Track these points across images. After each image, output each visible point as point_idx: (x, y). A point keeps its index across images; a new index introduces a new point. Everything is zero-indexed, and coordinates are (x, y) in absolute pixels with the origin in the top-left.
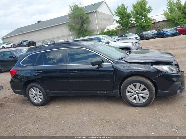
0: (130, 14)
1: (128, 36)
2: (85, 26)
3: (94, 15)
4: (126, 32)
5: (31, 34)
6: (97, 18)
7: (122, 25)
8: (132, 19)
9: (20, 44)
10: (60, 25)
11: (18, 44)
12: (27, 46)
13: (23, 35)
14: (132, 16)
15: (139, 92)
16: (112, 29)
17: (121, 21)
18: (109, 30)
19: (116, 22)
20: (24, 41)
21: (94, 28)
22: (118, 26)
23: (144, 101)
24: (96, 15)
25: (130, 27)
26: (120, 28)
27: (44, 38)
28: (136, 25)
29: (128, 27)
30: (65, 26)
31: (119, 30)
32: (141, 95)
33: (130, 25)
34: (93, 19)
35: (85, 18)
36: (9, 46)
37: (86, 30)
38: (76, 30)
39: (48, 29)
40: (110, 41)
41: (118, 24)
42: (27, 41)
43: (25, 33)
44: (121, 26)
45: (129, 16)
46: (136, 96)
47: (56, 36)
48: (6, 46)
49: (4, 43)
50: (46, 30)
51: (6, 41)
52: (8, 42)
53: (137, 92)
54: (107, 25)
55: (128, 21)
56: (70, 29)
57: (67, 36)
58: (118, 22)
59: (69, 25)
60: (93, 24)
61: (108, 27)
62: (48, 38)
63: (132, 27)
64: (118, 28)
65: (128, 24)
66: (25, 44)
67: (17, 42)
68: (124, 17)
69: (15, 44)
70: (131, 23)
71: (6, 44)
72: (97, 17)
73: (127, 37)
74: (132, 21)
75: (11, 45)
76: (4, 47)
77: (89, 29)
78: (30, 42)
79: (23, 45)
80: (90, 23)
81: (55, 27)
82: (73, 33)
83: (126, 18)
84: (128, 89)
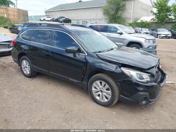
0: (170, 7)
1: (159, 31)
2: (120, 12)
3: (132, 3)
4: (160, 26)
5: (69, 11)
6: (134, 7)
7: (157, 18)
8: (171, 14)
9: (58, 19)
10: (96, 8)
11: (56, 19)
12: (63, 22)
13: (63, 12)
14: (171, 10)
15: (103, 90)
16: (146, 20)
17: (158, 13)
18: (142, 21)
19: (152, 14)
20: (62, 17)
21: (128, 16)
22: (153, 19)
23: (106, 100)
24: (134, 3)
25: (166, 22)
26: (155, 21)
27: (79, 18)
28: (173, 21)
29: (165, 21)
30: (101, 9)
31: (153, 22)
32: (104, 94)
33: (167, 20)
34: (129, 7)
35: (121, 5)
36: (49, 19)
37: (120, 17)
38: (110, 15)
39: (85, 9)
40: (123, 32)
41: (154, 17)
42: (65, 17)
43: (64, 10)
44: (157, 20)
45: (168, 10)
46: (100, 93)
47: (90, 18)
48: (47, 19)
49: (46, 16)
50: (82, 10)
51: (48, 14)
52: (49, 16)
53: (101, 90)
54: (143, 16)
55: (166, 15)
56: (104, 14)
57: (100, 19)
58: (154, 14)
59: (104, 10)
60: (128, 12)
61: (143, 17)
62: (82, 18)
63: (168, 23)
64: (152, 21)
65: (165, 19)
66: (61, 20)
67: (56, 17)
68: (162, 10)
69: (54, 19)
70: (169, 18)
71: (47, 17)
72: (134, 5)
73: (157, 32)
74: (170, 15)
75: (51, 19)
76: (45, 19)
77: (123, 17)
78: (66, 19)
79: (59, 20)
80: (126, 11)
81: (92, 9)
82: (106, 17)
83: (165, 11)
84: (94, 84)
